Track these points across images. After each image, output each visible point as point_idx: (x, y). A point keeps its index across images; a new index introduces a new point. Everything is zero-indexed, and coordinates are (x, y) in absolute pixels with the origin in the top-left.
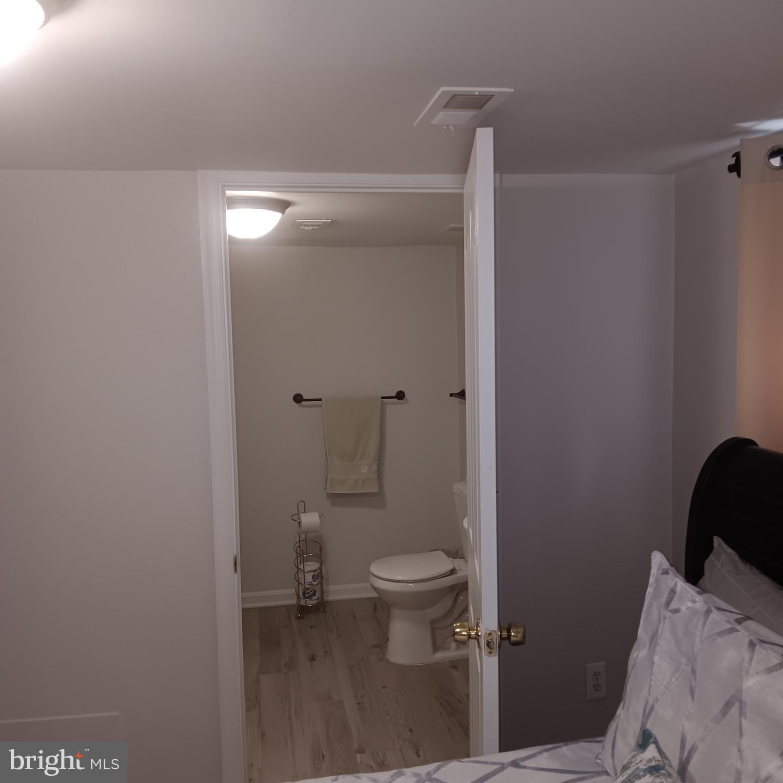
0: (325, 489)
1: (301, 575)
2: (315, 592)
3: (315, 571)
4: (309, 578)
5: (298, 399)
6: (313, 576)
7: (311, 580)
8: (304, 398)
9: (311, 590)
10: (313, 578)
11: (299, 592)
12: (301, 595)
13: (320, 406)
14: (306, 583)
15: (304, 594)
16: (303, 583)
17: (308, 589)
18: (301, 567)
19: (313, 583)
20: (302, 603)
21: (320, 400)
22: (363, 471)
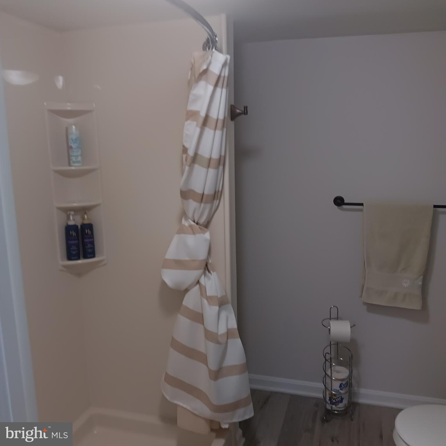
0: (361, 296)
1: (328, 380)
2: (342, 399)
3: (342, 380)
4: (336, 385)
5: (339, 201)
6: (341, 385)
7: (339, 389)
8: (345, 202)
9: (337, 396)
10: (340, 386)
11: (326, 396)
12: (328, 399)
13: (361, 210)
14: (333, 389)
15: (330, 399)
16: (330, 389)
17: (335, 395)
18: (329, 373)
19: (340, 391)
20: (329, 407)
21: (362, 204)
22: (405, 285)
